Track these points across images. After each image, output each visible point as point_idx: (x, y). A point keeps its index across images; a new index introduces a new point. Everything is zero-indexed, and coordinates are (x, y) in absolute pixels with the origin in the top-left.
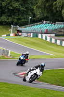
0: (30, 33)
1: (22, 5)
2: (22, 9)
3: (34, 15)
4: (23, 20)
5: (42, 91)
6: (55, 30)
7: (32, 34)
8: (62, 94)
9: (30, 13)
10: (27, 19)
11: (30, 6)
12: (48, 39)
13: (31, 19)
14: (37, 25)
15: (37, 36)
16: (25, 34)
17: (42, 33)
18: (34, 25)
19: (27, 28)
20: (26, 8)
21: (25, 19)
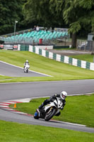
0: (17, 44)
1: (3, 4)
2: (4, 9)
3: (22, 18)
4: (5, 26)
5: (36, 128)
6: (54, 40)
7: (19, 46)
9: (17, 16)
10: (12, 24)
11: (16, 4)
12: (44, 54)
13: (17, 24)
14: (26, 32)
15: (27, 49)
16: (9, 46)
17: (34, 45)
18: (22, 33)
19: (12, 37)
20: (10, 8)
21: (8, 23)
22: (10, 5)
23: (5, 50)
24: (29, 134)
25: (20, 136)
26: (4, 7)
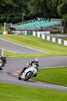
0: (24, 30)
1: (15, 2)
2: (15, 5)
3: (28, 12)
4: (16, 18)
5: (38, 90)
6: (50, 27)
7: (26, 32)
8: (59, 93)
9: (24, 10)
10: (20, 16)
11: (24, 2)
12: (43, 37)
13: (24, 16)
14: (31, 22)
15: (31, 34)
16: (19, 32)
17: (36, 31)
18: (28, 23)
19: (21, 26)
20: (19, 4)
21: (18, 16)
22: (19, 3)
23: (16, 34)
24: (34, 94)
25: (27, 96)
26: (15, 4)
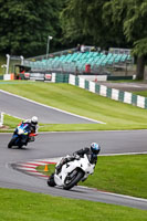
0: (51, 72)
1: (30, 9)
2: (32, 17)
3: (59, 33)
4: (34, 44)
5: (78, 204)
6: (108, 66)
7: (54, 75)
8: (123, 211)
9: (51, 28)
10: (43, 41)
11: (51, 10)
12: (92, 88)
13: (51, 41)
14: (66, 54)
15: (66, 80)
16: (38, 75)
17: (77, 73)
18: (59, 56)
19: (44, 62)
20: (40, 16)
21: (37, 40)
22: (42, 11)
23: (32, 80)
24: (68, 212)
25: (53, 216)
26: (31, 14)
